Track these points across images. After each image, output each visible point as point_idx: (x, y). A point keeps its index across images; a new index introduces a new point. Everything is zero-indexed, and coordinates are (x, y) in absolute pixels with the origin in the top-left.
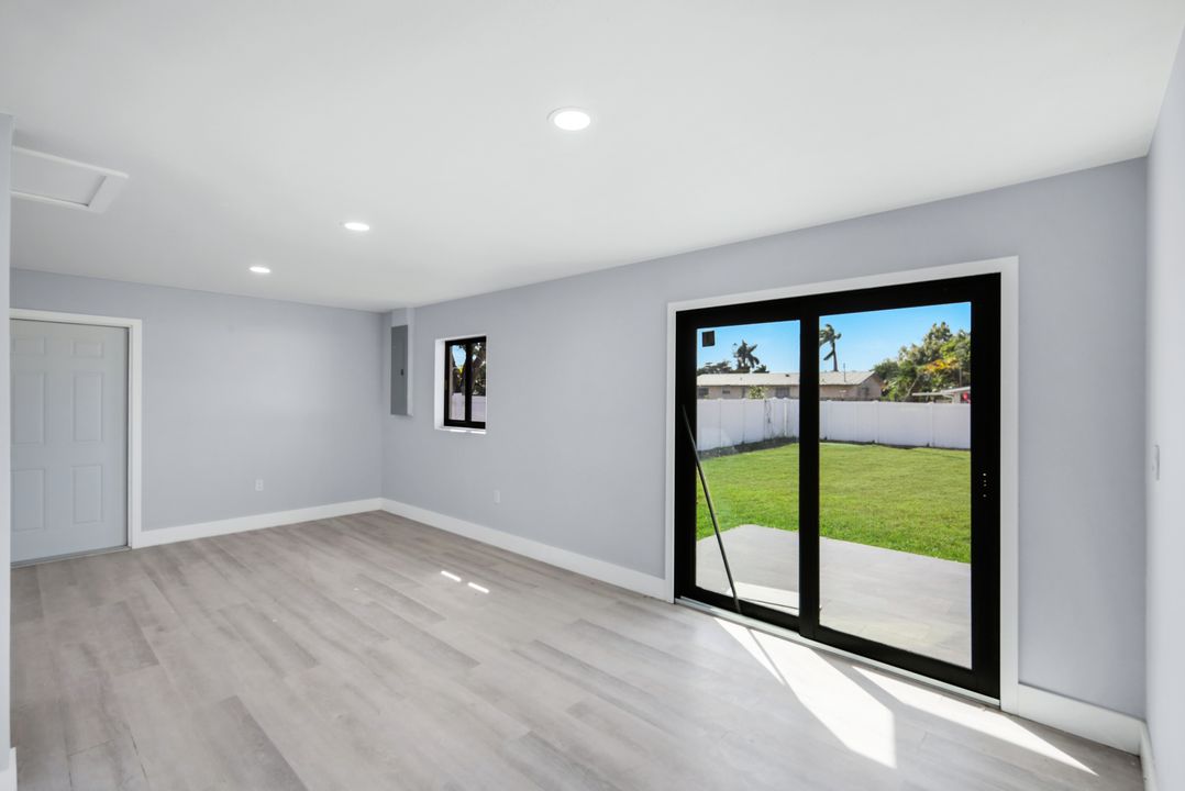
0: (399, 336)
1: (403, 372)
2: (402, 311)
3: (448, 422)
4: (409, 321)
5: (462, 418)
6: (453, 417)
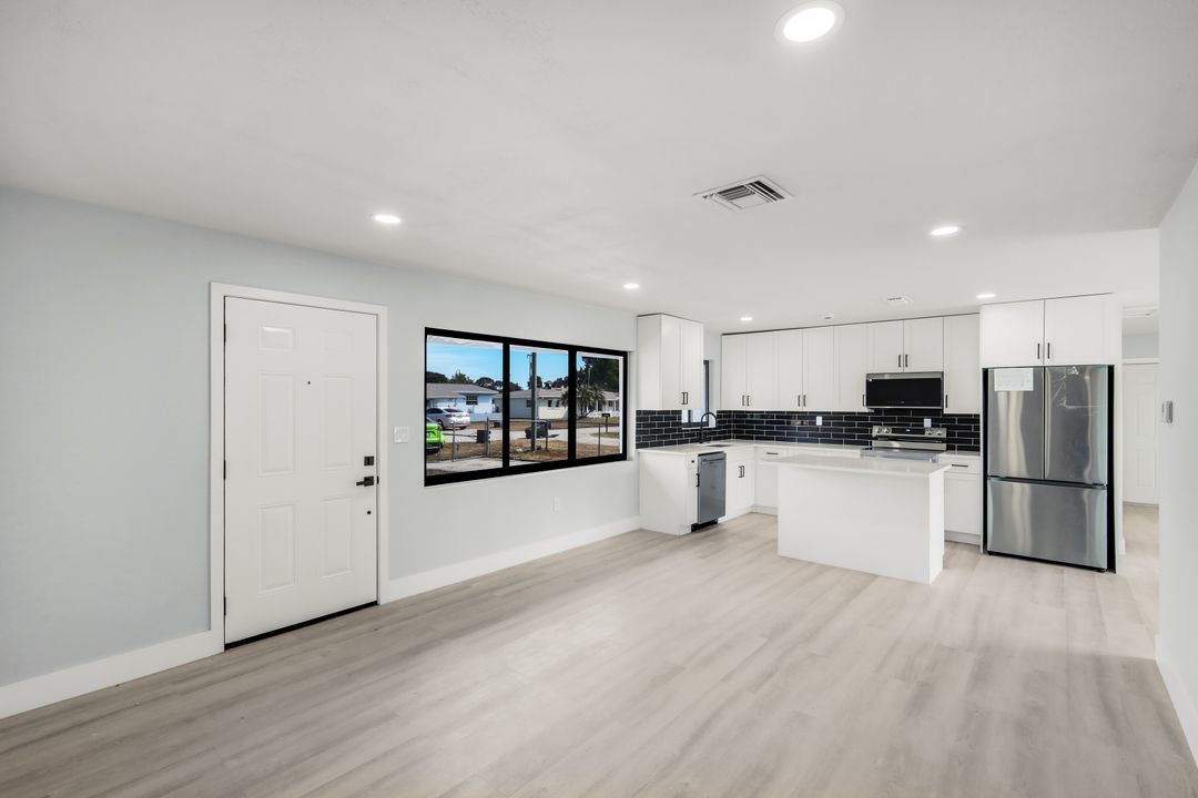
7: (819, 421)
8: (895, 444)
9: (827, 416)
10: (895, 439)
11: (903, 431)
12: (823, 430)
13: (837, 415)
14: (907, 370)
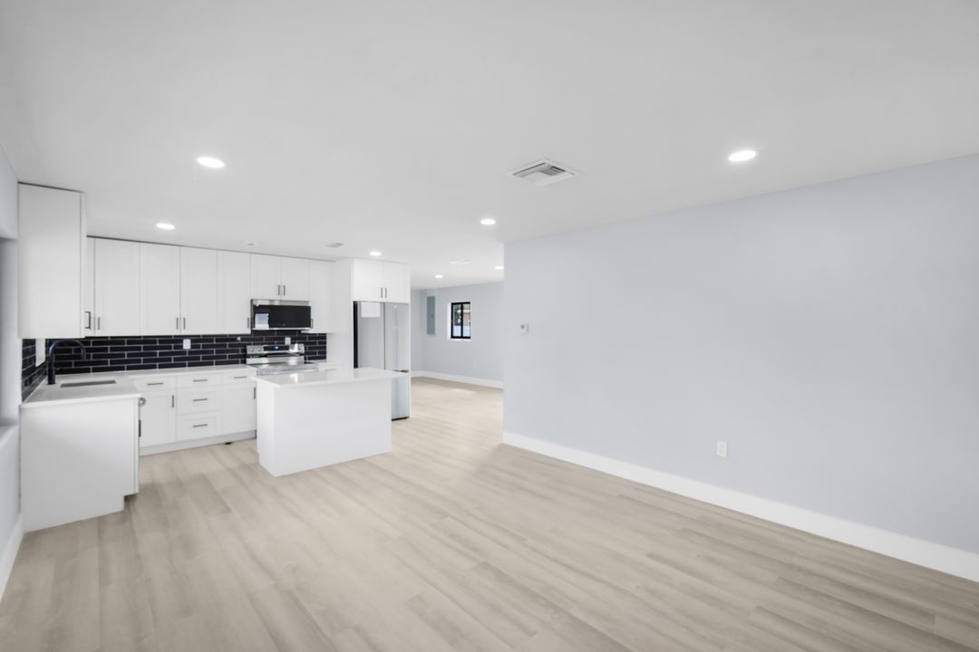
0: (431, 301)
1: (433, 316)
2: (432, 290)
3: (452, 337)
4: (435, 294)
5: (460, 335)
6: (455, 335)
7: (187, 345)
8: (265, 360)
9: (195, 339)
10: (265, 356)
11: (273, 349)
12: (190, 352)
13: (207, 338)
14: (284, 298)
